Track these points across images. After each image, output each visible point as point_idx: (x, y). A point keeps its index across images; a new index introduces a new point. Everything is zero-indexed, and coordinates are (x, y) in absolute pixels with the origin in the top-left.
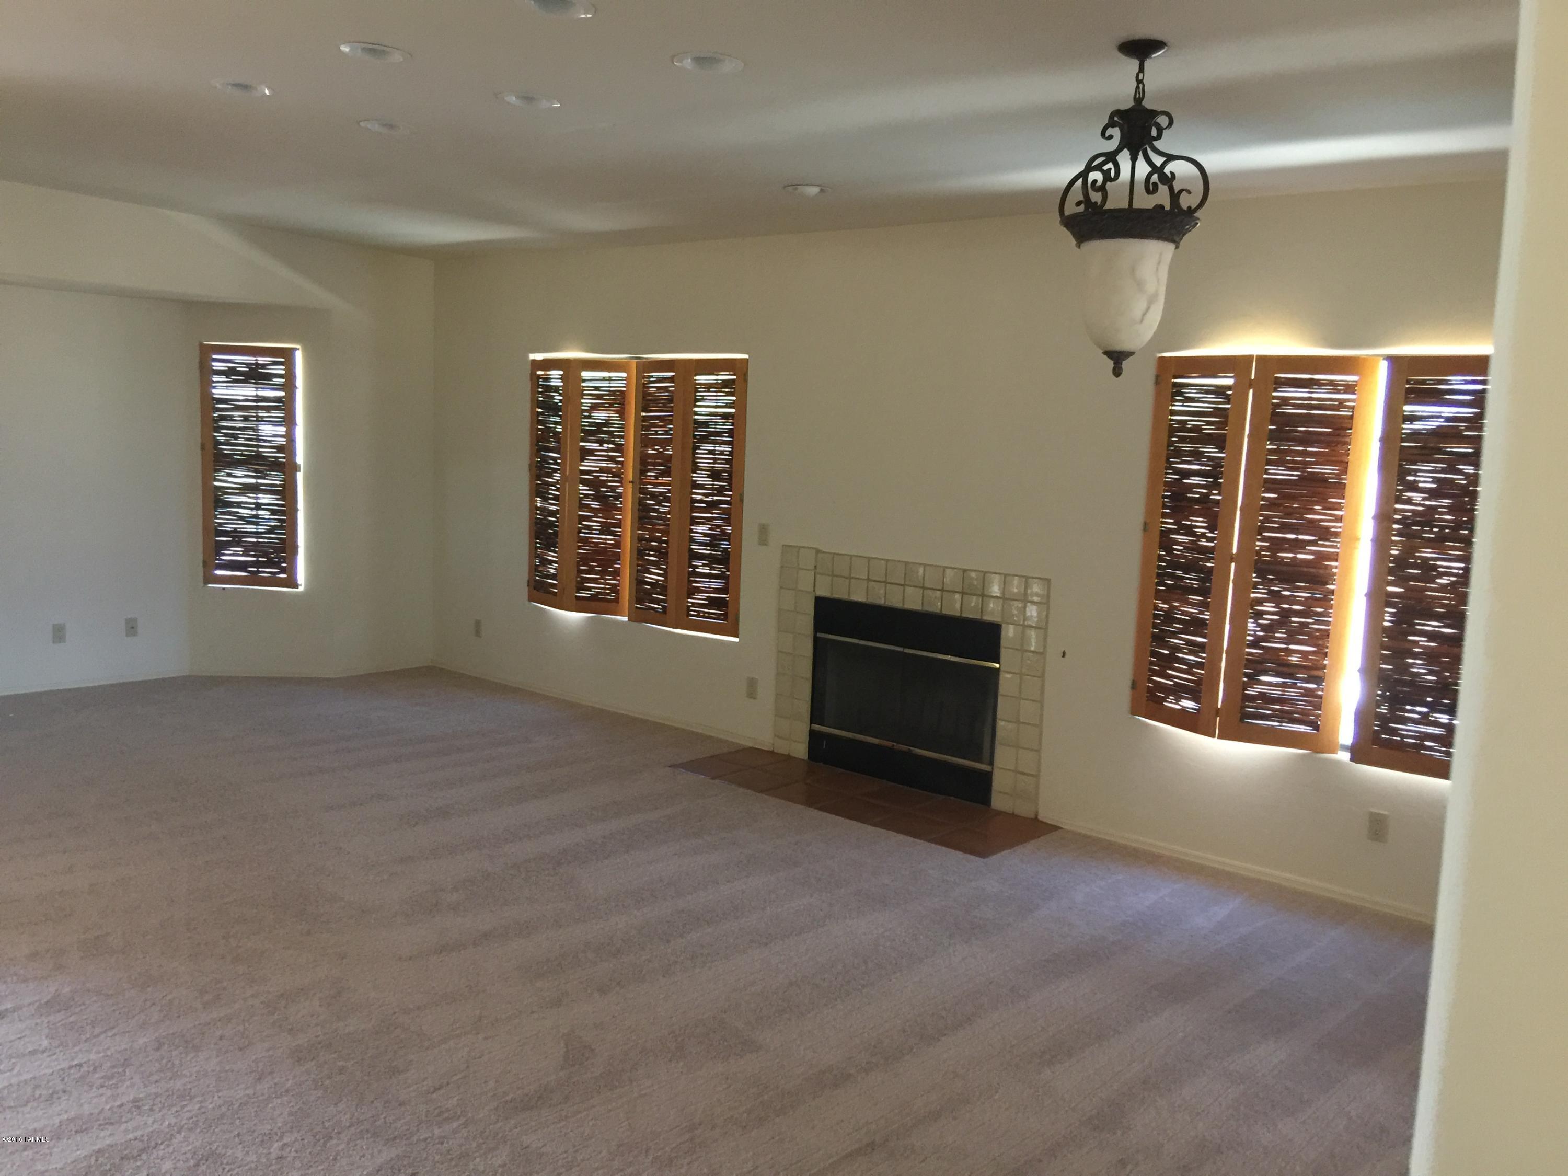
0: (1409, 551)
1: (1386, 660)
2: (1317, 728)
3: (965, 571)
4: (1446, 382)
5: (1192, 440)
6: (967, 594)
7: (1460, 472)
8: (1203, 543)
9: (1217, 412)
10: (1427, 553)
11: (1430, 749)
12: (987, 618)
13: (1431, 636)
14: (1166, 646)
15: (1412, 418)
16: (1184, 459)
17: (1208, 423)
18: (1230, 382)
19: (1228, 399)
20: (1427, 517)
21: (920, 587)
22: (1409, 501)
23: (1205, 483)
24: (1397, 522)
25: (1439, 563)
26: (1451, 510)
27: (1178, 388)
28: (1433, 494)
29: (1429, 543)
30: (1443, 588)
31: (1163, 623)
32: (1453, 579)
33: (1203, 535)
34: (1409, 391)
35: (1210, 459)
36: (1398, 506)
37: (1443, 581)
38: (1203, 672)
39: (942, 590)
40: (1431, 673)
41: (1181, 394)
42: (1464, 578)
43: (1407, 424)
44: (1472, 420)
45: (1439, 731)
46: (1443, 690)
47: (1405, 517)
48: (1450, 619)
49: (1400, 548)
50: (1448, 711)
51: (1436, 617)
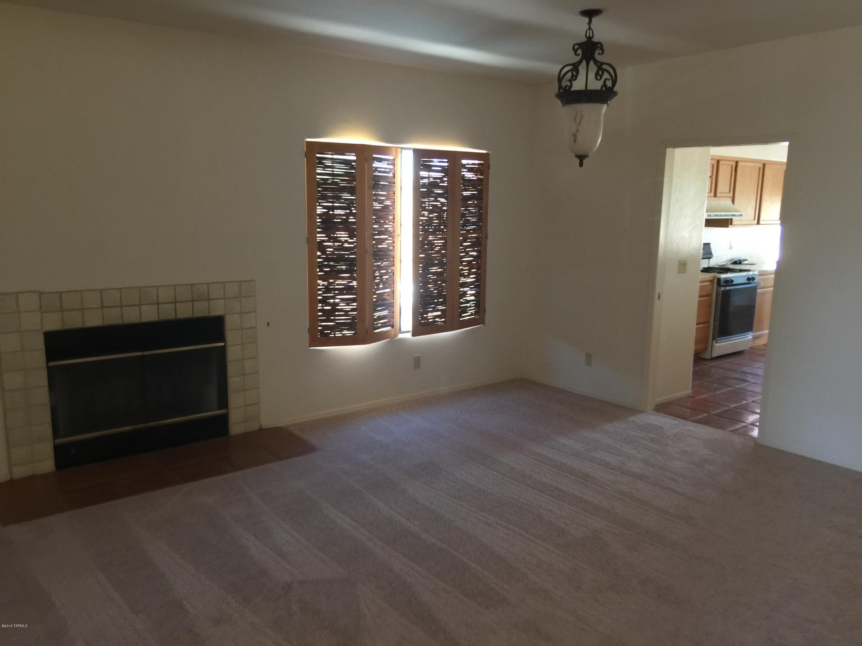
0: (426, 237)
1: (421, 288)
2: (393, 326)
3: (192, 285)
4: (432, 162)
5: (332, 190)
6: (196, 301)
7: (439, 201)
8: (346, 245)
9: (346, 174)
10: (431, 238)
11: (437, 321)
12: (214, 314)
13: (434, 274)
14: (328, 304)
15: (423, 178)
16: (329, 200)
17: (342, 180)
18: (354, 158)
19: (352, 168)
20: (430, 222)
21: (154, 304)
22: (423, 216)
23: (344, 213)
24: (420, 225)
25: (435, 242)
26: (438, 218)
27: (321, 160)
28: (432, 212)
29: (431, 234)
30: (437, 252)
31: (324, 293)
32: (439, 248)
33: (346, 241)
34: (422, 165)
35: (345, 199)
36: (421, 218)
37: (437, 249)
38: (356, 313)
39: (175, 302)
40: (435, 289)
41: (323, 164)
42: (444, 247)
43: (422, 180)
44: (441, 179)
45: (439, 313)
46: (439, 295)
47: (423, 223)
48: (441, 265)
49: (422, 237)
50: (442, 304)
51: (436, 265)
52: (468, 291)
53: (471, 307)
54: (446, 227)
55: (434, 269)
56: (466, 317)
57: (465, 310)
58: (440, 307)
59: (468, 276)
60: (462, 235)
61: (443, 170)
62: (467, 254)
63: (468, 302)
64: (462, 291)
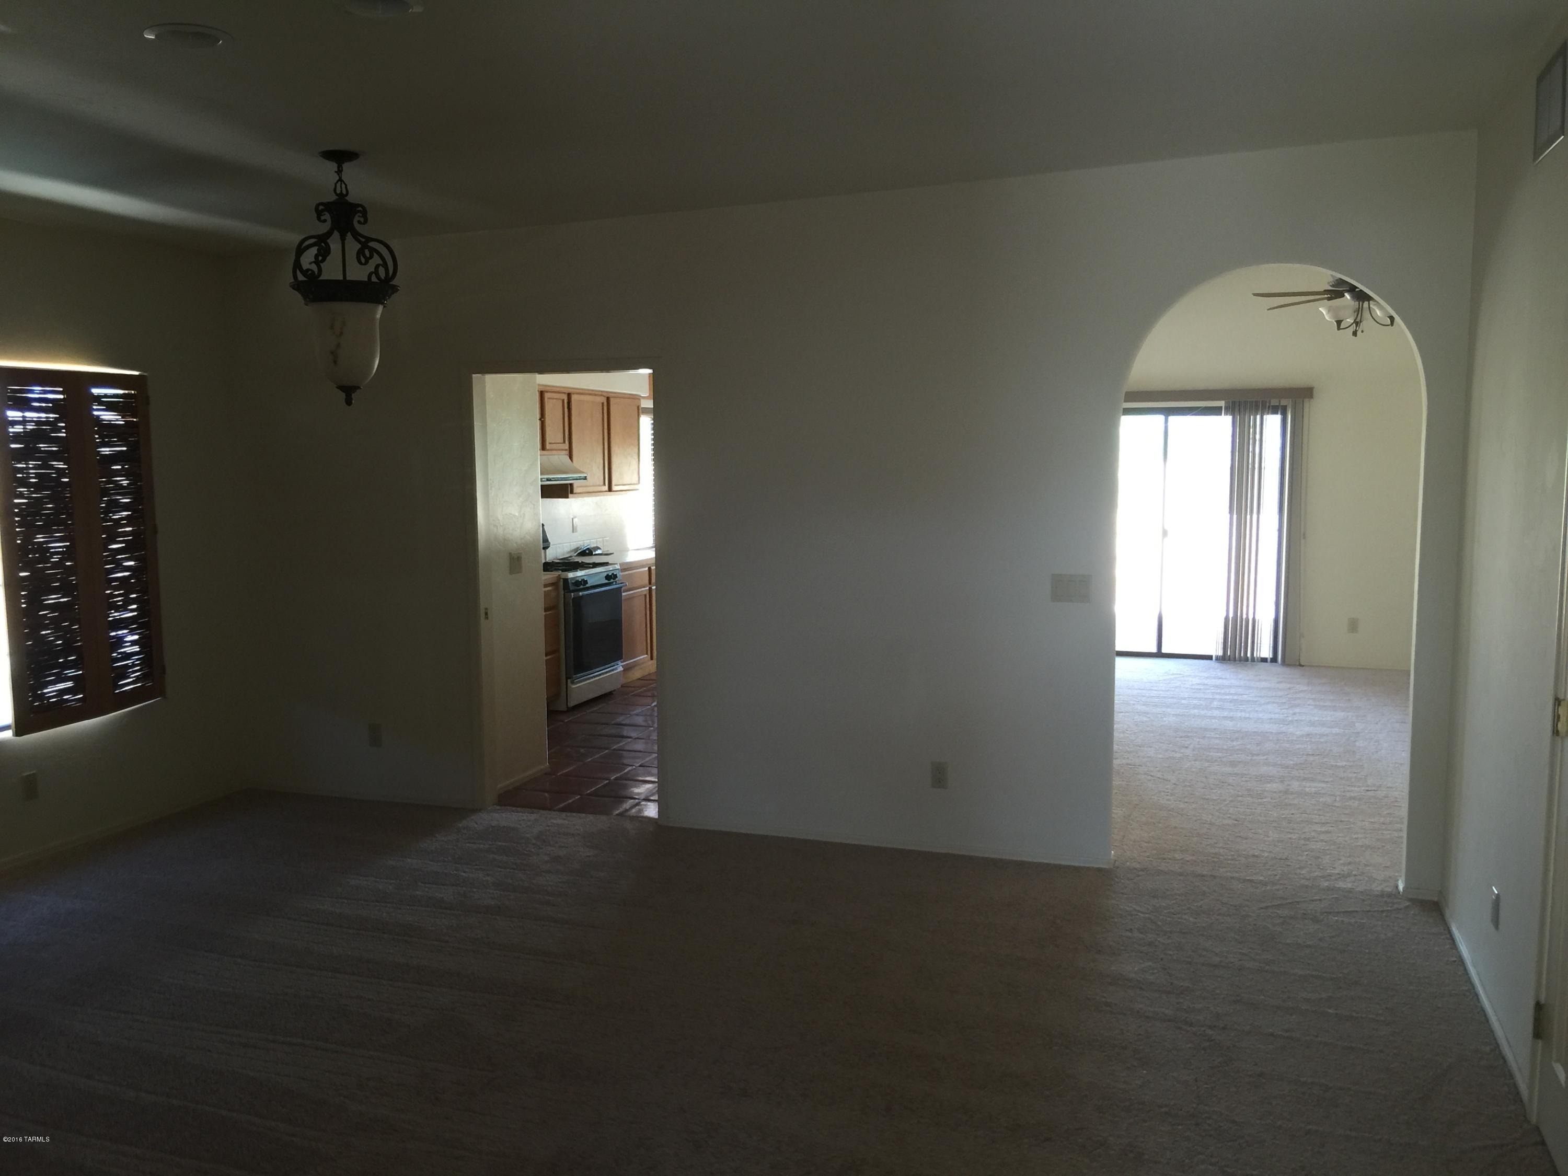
0: (28, 537)
1: (28, 637)
4: (32, 392)
7: (52, 467)
10: (40, 538)
11: (67, 701)
13: (52, 607)
15: (14, 423)
20: (34, 508)
22: (21, 496)
24: (17, 515)
25: (50, 545)
28: (38, 487)
29: (41, 530)
30: (55, 566)
32: (60, 556)
34: (10, 398)
36: (16, 501)
37: (55, 559)
40: (57, 639)
42: (68, 554)
43: (13, 428)
44: (53, 424)
45: (69, 684)
46: (68, 648)
47: (21, 510)
48: (64, 589)
49: (22, 538)
50: (74, 665)
51: (55, 591)
52: (126, 636)
53: (134, 665)
54: (70, 516)
55: (52, 599)
56: (128, 684)
57: (123, 673)
58: (71, 673)
59: (124, 608)
60: (106, 530)
61: (56, 406)
62: (120, 567)
63: (128, 656)
64: (113, 637)
